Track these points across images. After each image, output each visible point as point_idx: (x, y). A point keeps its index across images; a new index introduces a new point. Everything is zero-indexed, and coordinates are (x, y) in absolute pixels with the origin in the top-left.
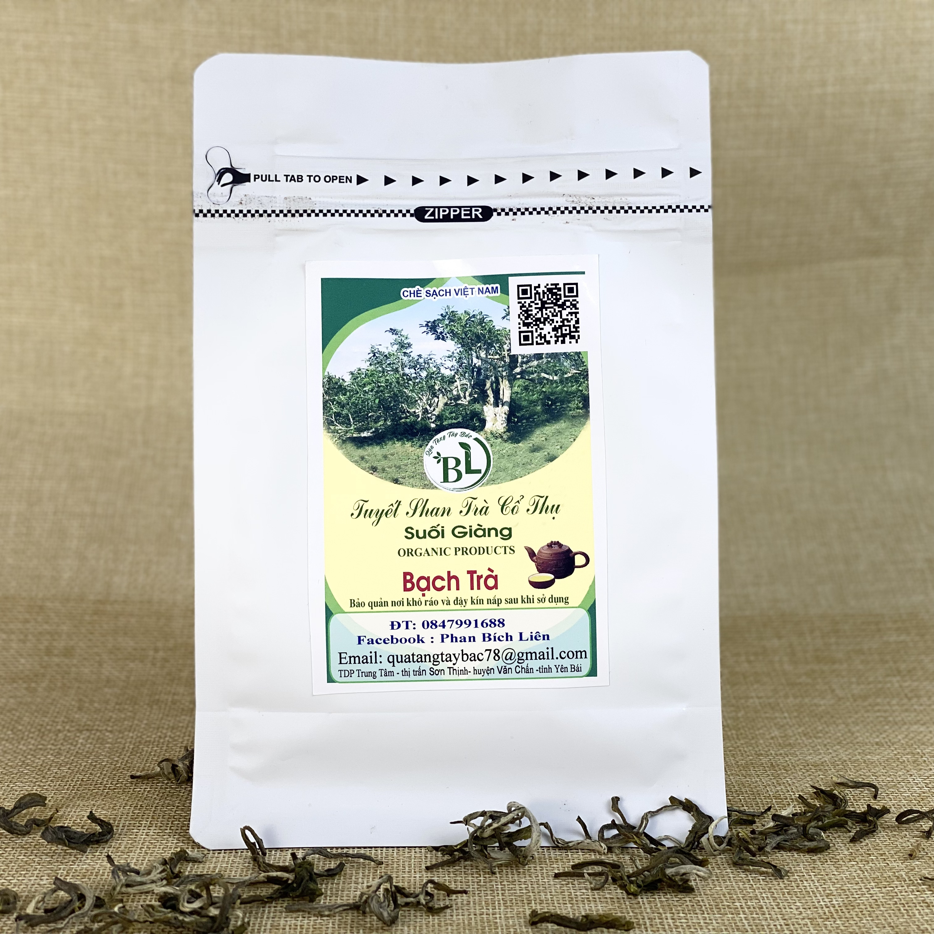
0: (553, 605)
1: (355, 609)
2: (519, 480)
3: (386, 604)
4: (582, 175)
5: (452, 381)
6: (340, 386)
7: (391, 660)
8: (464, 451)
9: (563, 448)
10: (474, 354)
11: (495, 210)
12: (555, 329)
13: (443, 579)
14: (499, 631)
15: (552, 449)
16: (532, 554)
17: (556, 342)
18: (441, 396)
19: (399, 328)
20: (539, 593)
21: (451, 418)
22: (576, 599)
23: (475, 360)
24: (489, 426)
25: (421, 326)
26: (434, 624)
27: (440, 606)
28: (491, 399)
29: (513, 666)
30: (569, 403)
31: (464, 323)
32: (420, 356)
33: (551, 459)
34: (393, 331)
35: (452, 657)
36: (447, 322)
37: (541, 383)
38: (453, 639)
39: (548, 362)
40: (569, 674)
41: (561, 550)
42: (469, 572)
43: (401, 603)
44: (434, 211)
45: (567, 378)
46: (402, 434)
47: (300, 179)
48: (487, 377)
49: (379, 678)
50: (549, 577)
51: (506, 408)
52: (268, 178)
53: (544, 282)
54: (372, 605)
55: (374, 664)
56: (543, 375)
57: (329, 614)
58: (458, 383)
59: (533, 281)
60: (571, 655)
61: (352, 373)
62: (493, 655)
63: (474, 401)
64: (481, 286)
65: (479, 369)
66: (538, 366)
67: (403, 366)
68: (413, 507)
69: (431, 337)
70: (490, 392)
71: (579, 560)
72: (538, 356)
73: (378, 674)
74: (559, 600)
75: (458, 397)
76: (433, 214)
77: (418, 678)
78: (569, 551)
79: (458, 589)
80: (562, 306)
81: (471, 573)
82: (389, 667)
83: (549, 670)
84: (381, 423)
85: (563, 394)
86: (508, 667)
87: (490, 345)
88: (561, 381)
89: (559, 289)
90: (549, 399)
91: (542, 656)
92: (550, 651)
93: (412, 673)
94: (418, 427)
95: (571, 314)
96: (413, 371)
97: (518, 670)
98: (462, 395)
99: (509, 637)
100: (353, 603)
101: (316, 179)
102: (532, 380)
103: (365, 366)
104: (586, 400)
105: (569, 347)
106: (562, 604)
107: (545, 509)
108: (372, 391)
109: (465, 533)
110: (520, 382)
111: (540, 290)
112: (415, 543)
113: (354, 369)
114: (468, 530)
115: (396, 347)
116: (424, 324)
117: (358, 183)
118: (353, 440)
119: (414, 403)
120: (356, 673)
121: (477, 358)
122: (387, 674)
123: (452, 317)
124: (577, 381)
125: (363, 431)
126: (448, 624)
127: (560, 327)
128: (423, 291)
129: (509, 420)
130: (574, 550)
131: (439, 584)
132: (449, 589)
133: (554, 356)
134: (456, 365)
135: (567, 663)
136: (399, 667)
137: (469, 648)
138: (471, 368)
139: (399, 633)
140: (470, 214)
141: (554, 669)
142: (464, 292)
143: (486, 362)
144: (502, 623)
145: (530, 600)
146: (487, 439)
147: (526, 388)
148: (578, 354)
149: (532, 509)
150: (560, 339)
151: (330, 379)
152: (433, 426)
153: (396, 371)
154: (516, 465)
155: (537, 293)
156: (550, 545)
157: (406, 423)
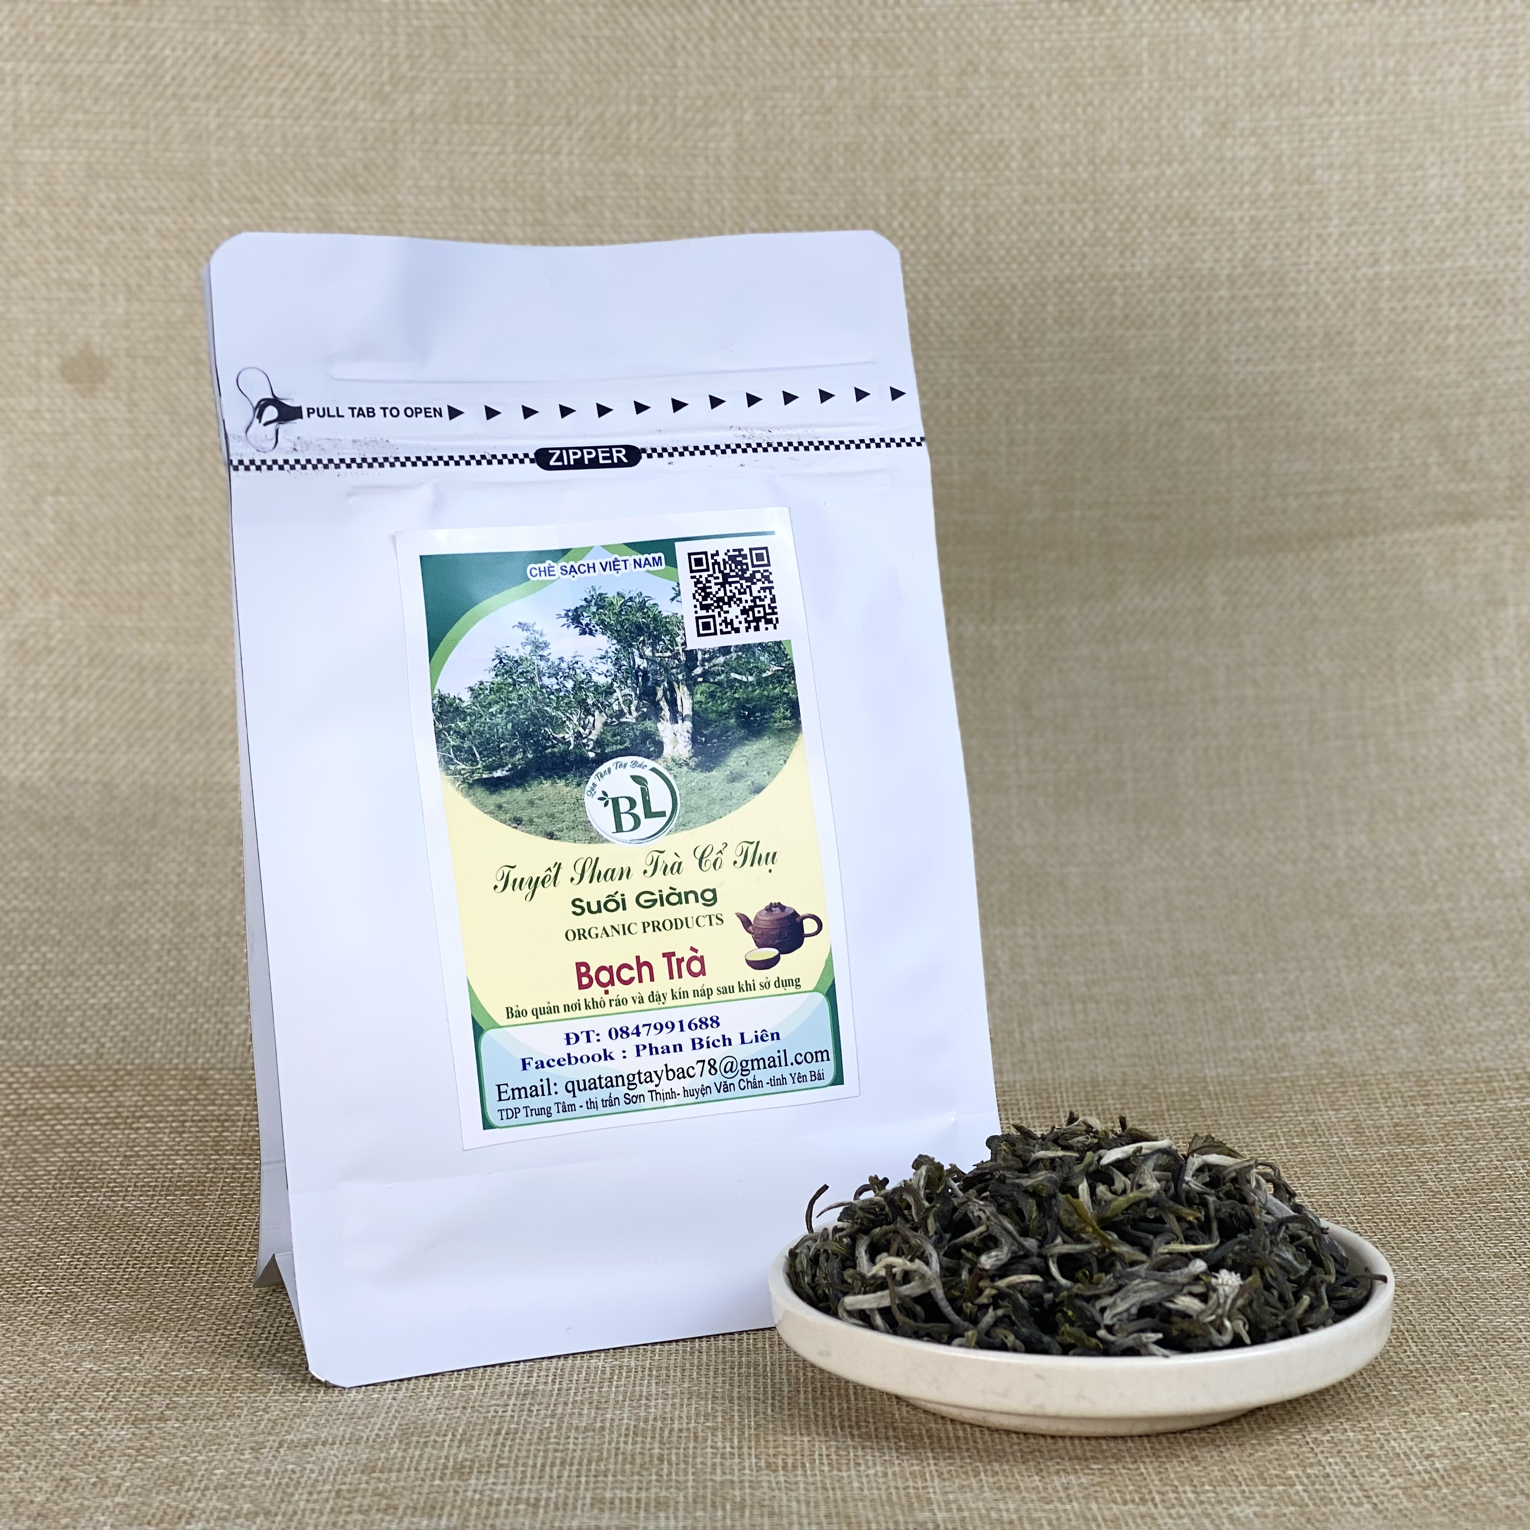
0: (781, 990)
1: (514, 1020)
2: (718, 821)
3: (556, 1009)
4: (752, 400)
5: (609, 691)
6: (457, 708)
7: (570, 1087)
8: (638, 787)
9: (772, 774)
10: (636, 652)
11: (644, 450)
12: (744, 611)
13: (631, 968)
14: (714, 1034)
15: (757, 777)
16: (746, 922)
17: (747, 629)
18: (597, 713)
19: (530, 622)
20: (761, 976)
21: (616, 743)
22: (810, 981)
23: (638, 661)
24: (668, 751)
25: (559, 616)
26: (625, 1032)
27: (631, 1006)
28: (666, 713)
29: (735, 1081)
30: (773, 710)
31: (617, 610)
32: (561, 659)
33: (758, 790)
34: (522, 626)
35: (654, 1077)
36: (594, 609)
37: (731, 687)
38: (653, 1050)
39: (739, 658)
40: (809, 1084)
41: (783, 915)
42: (664, 955)
43: (577, 1006)
44: (561, 455)
45: (766, 678)
46: (550, 770)
47: (371, 412)
48: (658, 683)
49: (555, 1116)
50: (772, 952)
51: (688, 725)
52: (325, 413)
53: (723, 547)
54: (537, 1012)
55: (547, 1096)
56: (733, 675)
57: (478, 1031)
58: (618, 694)
59: (709, 547)
60: (809, 1058)
61: (471, 689)
62: (707, 1067)
63: (644, 717)
64: (638, 557)
65: (645, 672)
66: (726, 663)
67: (541, 674)
68: (579, 870)
69: (575, 631)
70: (663, 704)
71: (809, 926)
72: (725, 650)
73: (554, 1110)
74: (787, 983)
75: (621, 714)
76: (560, 458)
77: (609, 1109)
78: (795, 914)
79: (652, 979)
80: (751, 579)
81: (668, 956)
82: (568, 1099)
83: (782, 1081)
84: (519, 756)
85: (764, 701)
86: (729, 1082)
87: (657, 639)
88: (759, 683)
89: (745, 557)
90: (745, 708)
91: (773, 1063)
92: (782, 1054)
93: (600, 1104)
94: (572, 758)
95: (764, 589)
96: (554, 680)
97: (743, 1084)
98: (626, 710)
99: (727, 1041)
100: (510, 1013)
101: (393, 412)
102: (719, 684)
103: (489, 678)
104: (794, 707)
105: (766, 635)
106: (792, 989)
107: (756, 860)
108: (501, 712)
109: (655, 901)
110: (703, 687)
111: (719, 559)
112: (587, 921)
113: (474, 683)
114: (657, 897)
115: (529, 648)
116: (563, 613)
117: (451, 418)
118: (483, 783)
119: (561, 725)
120: (523, 1111)
121: (641, 657)
122: (567, 1108)
123: (601, 601)
124: (780, 682)
125: (495, 769)
126: (644, 1031)
127: (752, 608)
128: (557, 567)
129: (694, 740)
130: (801, 913)
131: (626, 974)
132: (641, 981)
133: (746, 648)
134: (613, 669)
135: (804, 1069)
136: (582, 1097)
137: (675, 1061)
138: (634, 672)
139: (578, 1050)
140: (611, 458)
141: (789, 1080)
142: (614, 565)
143: (654, 662)
144: (716, 1022)
145: (750, 987)
146: (669, 769)
147: (712, 695)
148: (778, 644)
149: (740, 860)
150: (753, 625)
151: (442, 699)
152: (592, 755)
153: (532, 681)
154: (712, 801)
155: (716, 563)
156: (769, 909)
157: (553, 753)
